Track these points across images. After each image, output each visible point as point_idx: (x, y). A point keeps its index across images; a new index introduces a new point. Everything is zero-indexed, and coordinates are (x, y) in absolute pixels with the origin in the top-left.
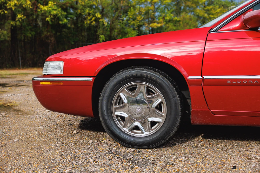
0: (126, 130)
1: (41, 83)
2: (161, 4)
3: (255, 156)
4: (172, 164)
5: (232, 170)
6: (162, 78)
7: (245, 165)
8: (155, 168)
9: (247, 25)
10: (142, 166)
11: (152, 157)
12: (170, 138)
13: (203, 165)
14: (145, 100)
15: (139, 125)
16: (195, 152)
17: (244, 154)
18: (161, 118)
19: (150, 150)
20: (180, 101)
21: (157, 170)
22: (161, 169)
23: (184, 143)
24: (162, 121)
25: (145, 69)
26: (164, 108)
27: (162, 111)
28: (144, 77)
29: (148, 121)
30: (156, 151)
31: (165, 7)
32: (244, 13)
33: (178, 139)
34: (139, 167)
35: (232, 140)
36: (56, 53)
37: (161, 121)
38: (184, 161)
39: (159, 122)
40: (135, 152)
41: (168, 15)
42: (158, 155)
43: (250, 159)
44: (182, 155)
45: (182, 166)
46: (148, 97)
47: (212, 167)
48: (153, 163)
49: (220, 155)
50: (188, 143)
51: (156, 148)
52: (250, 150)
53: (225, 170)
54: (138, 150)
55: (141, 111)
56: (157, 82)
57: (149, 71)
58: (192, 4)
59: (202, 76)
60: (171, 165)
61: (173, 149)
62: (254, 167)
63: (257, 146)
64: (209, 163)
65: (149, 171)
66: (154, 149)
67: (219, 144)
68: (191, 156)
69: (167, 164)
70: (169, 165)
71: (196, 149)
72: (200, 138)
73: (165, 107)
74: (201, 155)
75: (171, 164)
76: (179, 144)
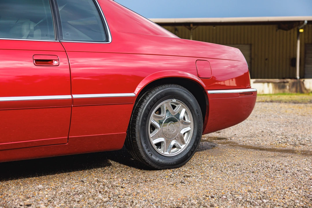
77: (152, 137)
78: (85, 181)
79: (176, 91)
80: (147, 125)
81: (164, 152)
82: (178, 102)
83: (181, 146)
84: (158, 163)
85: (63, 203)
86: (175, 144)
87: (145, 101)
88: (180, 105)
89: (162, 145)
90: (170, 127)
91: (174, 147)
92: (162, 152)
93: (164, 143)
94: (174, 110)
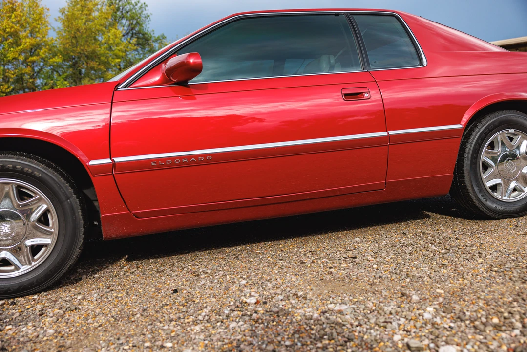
2: (44, 65)
3: (205, 269)
4: (76, 309)
5: (172, 295)
6: (43, 168)
7: (190, 285)
8: (45, 321)
9: (172, 78)
10: (19, 324)
11: (39, 307)
12: (69, 268)
13: (127, 299)
14: (16, 210)
15: (8, 257)
16: (114, 283)
17: (189, 270)
18: (49, 236)
19: (36, 297)
20: (80, 204)
21: (47, 324)
22: (55, 320)
23: (96, 273)
24: (52, 242)
25: (9, 155)
26: (53, 220)
27: (51, 226)
28: (8, 169)
29: (26, 247)
30: (46, 296)
31: (53, 70)
32: (165, 60)
33: (85, 270)
34: (14, 327)
35: (171, 256)
37: (50, 242)
38: (97, 300)
39: (46, 246)
40: (5, 305)
41: (58, 82)
42: (50, 301)
43: (198, 275)
44: (92, 292)
45: (93, 307)
46: (21, 205)
47: (142, 299)
48: (40, 315)
49: (154, 279)
50: (102, 272)
51: (45, 291)
52: (197, 263)
53: (162, 297)
54: (10, 301)
55: (10, 230)
56: (34, 177)
57: (16, 159)
58: (99, 65)
59: (111, 159)
60: (73, 311)
61: (78, 286)
62: (203, 284)
63: (207, 257)
64: (137, 294)
65: (34, 328)
66: (42, 293)
67: (152, 265)
68: (108, 290)
69: (66, 310)
70: (69, 312)
71: (116, 279)
72: (123, 261)
73: (54, 218)
74: (124, 285)
75: (73, 308)
76: (87, 278)
77: (485, 179)
78: (407, 233)
79: (515, 118)
80: (478, 163)
81: (502, 197)
82: (516, 133)
83: (523, 189)
84: (495, 210)
85: (393, 254)
86: (516, 186)
87: (474, 134)
88: (520, 136)
89: (498, 188)
90: (508, 166)
91: (515, 190)
92: (500, 197)
93: (501, 185)
94: (512, 143)
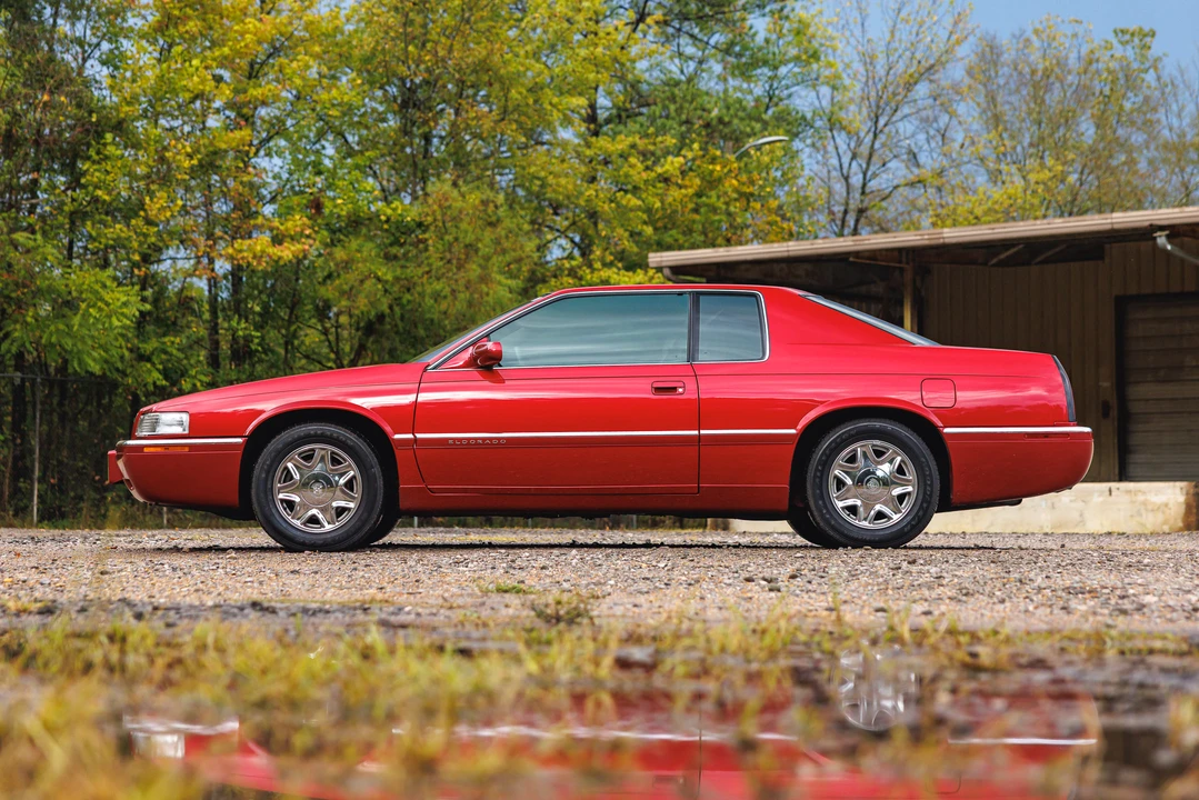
0: (297, 523)
1: (146, 450)
36: (164, 399)
